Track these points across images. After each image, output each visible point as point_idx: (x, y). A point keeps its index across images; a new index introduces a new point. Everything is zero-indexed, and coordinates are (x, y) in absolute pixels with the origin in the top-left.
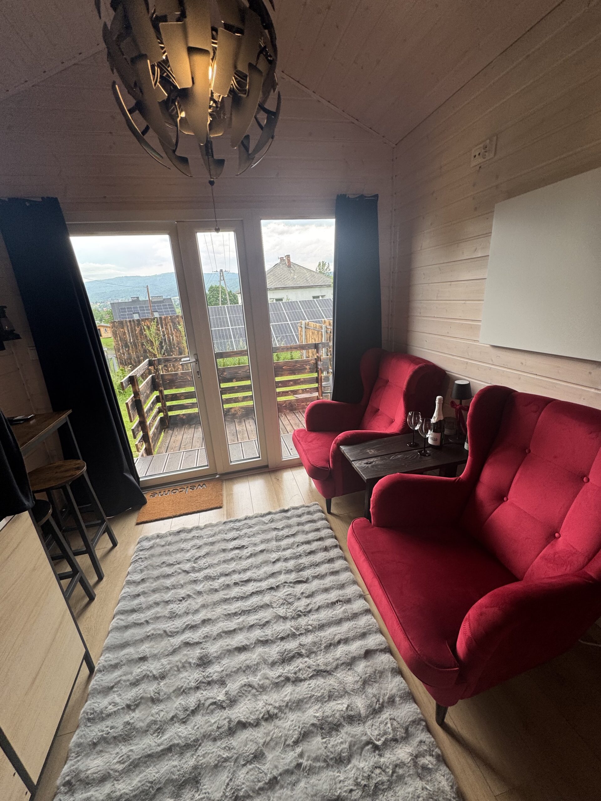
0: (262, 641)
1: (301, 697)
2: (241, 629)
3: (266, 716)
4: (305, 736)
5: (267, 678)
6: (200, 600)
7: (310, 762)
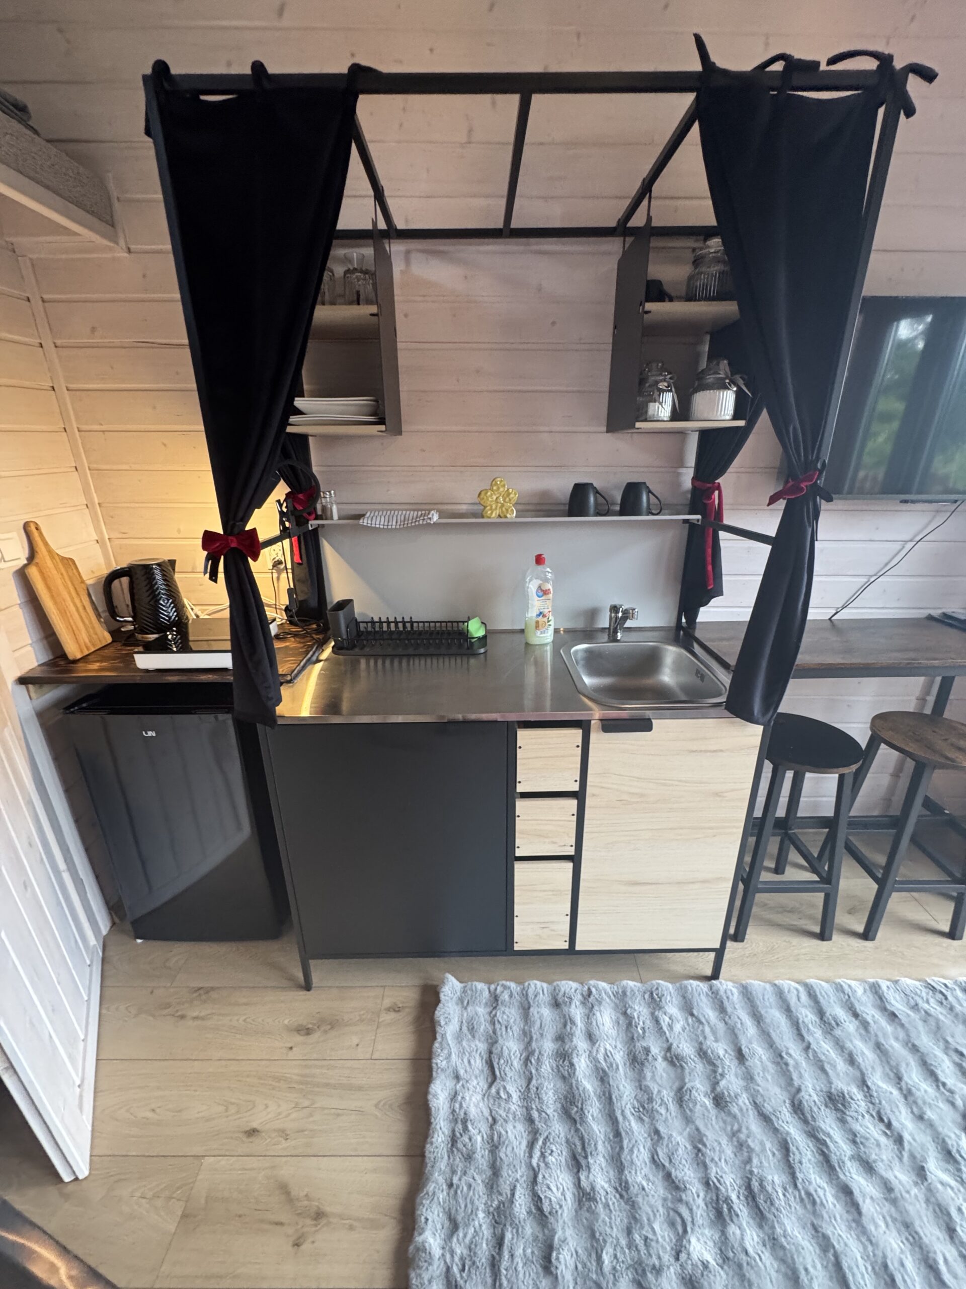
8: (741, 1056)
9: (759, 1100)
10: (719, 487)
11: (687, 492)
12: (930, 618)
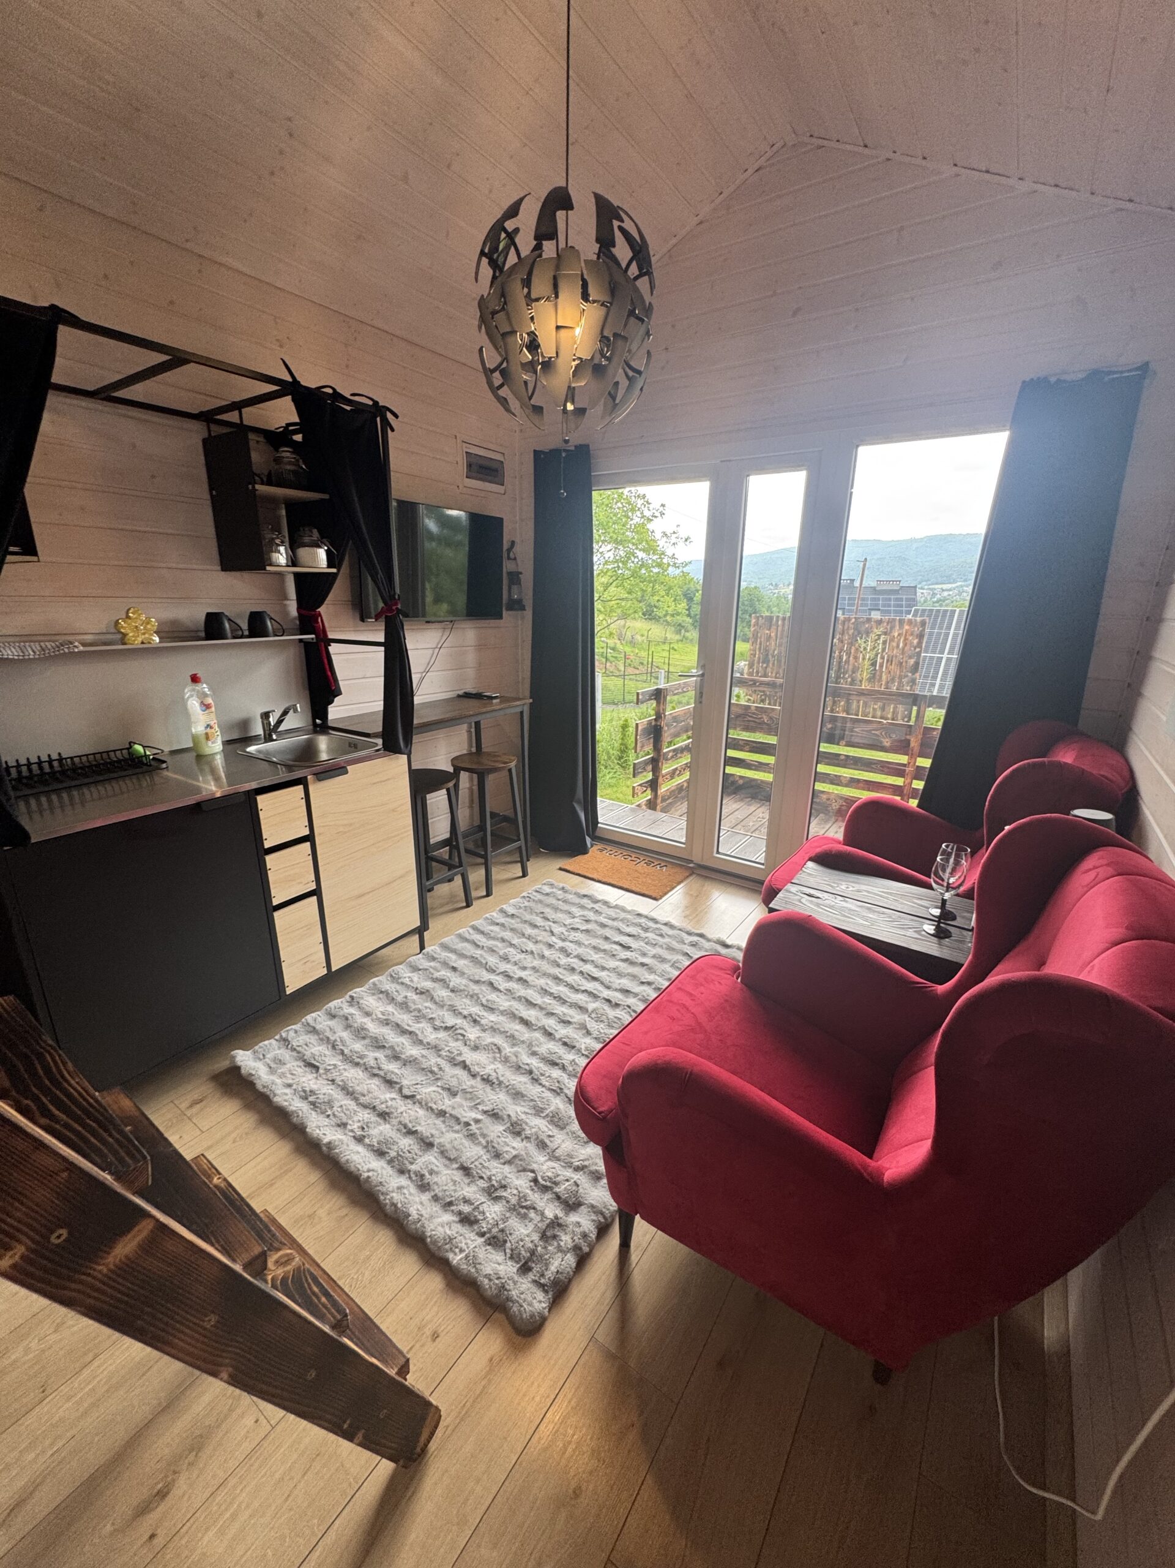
0: (546, 1030)
1: (525, 1093)
2: (541, 1008)
3: (485, 1077)
4: (494, 1115)
5: (517, 1056)
6: (536, 963)
7: (478, 1132)
8: (454, 969)
9: (472, 978)
10: (320, 615)
11: (295, 618)
12: (459, 696)
